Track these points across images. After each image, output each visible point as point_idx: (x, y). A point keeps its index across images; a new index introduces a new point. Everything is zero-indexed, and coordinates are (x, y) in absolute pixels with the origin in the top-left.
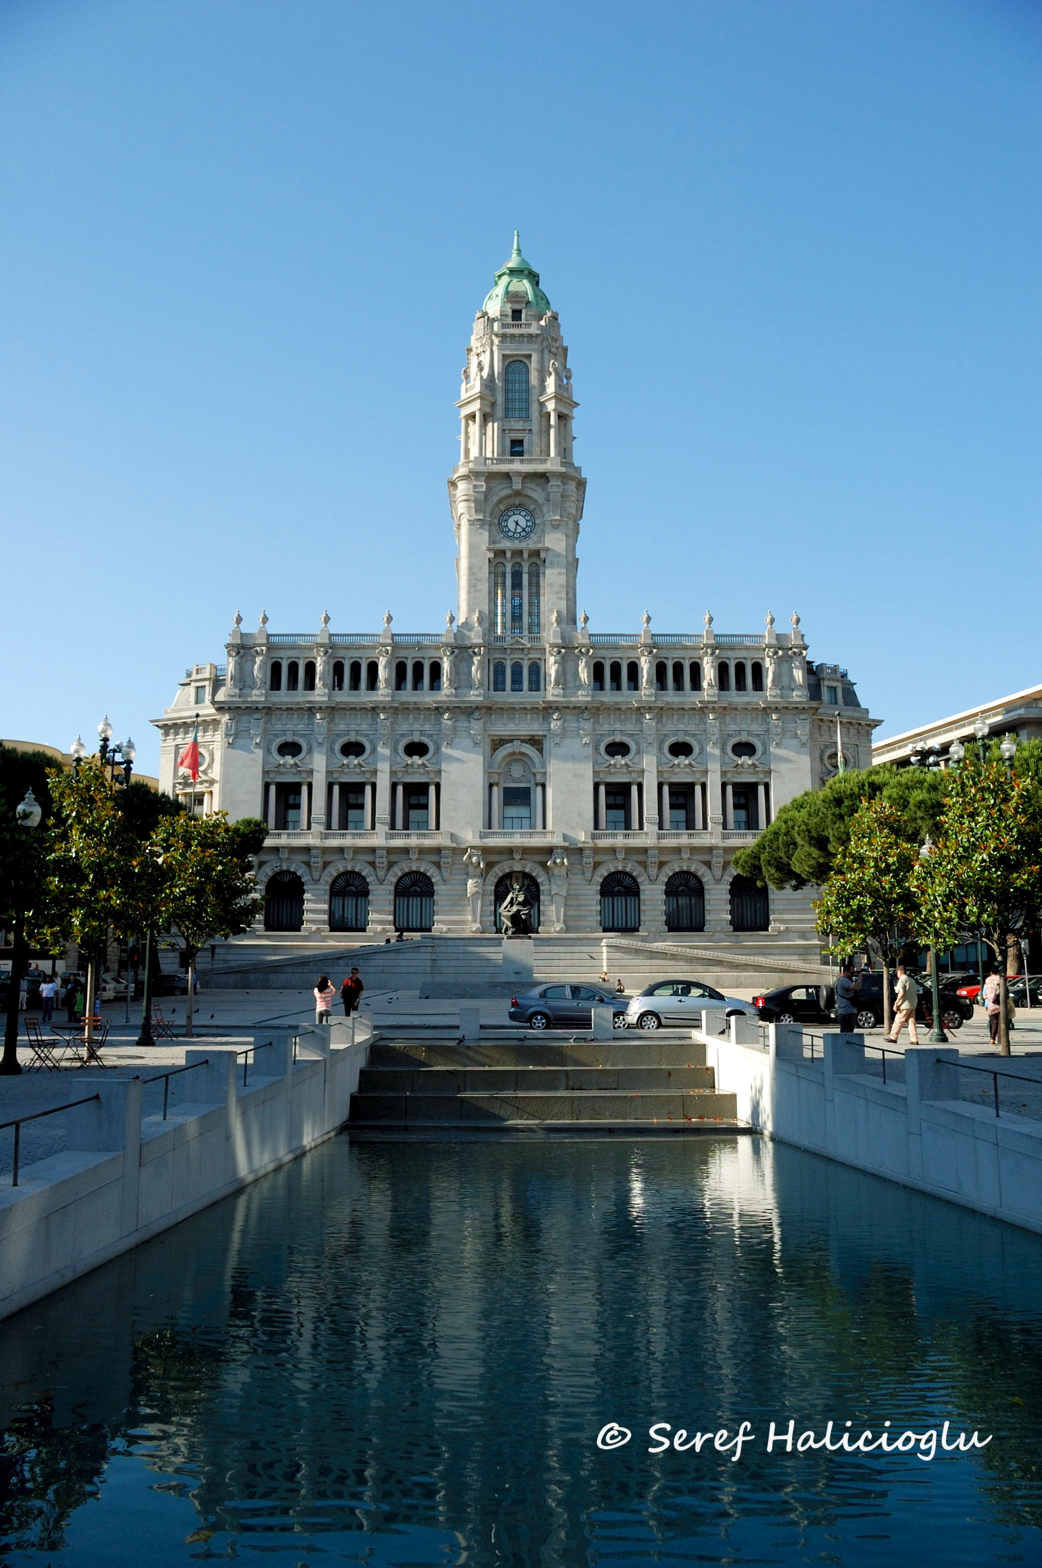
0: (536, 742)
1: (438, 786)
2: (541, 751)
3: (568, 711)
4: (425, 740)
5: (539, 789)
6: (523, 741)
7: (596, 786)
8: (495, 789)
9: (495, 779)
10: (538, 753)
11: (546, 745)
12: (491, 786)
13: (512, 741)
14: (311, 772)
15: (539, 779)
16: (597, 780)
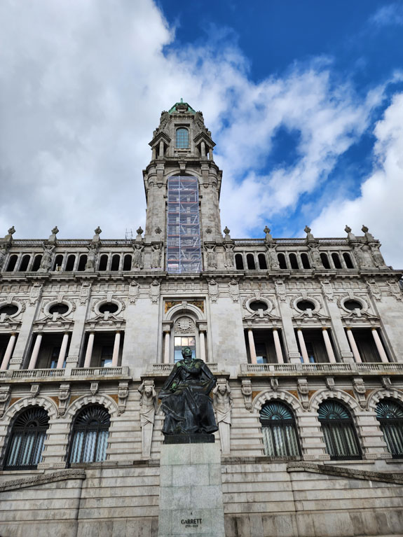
0: (198, 301)
1: (122, 333)
2: (202, 308)
3: (220, 280)
4: (115, 301)
5: (202, 335)
6: (188, 302)
7: (246, 331)
8: (167, 336)
9: (167, 328)
10: (200, 310)
11: (206, 304)
12: (164, 334)
13: (181, 302)
14: (19, 325)
15: (202, 327)
16: (246, 327)
